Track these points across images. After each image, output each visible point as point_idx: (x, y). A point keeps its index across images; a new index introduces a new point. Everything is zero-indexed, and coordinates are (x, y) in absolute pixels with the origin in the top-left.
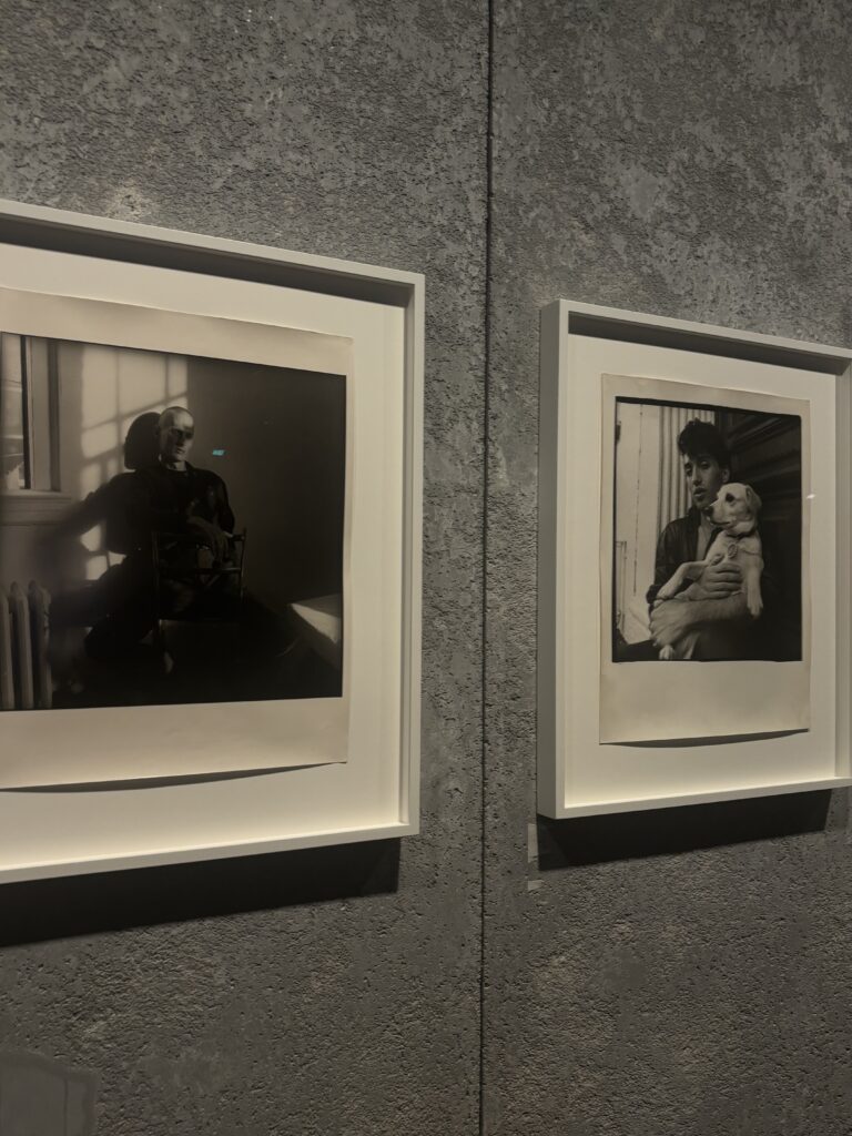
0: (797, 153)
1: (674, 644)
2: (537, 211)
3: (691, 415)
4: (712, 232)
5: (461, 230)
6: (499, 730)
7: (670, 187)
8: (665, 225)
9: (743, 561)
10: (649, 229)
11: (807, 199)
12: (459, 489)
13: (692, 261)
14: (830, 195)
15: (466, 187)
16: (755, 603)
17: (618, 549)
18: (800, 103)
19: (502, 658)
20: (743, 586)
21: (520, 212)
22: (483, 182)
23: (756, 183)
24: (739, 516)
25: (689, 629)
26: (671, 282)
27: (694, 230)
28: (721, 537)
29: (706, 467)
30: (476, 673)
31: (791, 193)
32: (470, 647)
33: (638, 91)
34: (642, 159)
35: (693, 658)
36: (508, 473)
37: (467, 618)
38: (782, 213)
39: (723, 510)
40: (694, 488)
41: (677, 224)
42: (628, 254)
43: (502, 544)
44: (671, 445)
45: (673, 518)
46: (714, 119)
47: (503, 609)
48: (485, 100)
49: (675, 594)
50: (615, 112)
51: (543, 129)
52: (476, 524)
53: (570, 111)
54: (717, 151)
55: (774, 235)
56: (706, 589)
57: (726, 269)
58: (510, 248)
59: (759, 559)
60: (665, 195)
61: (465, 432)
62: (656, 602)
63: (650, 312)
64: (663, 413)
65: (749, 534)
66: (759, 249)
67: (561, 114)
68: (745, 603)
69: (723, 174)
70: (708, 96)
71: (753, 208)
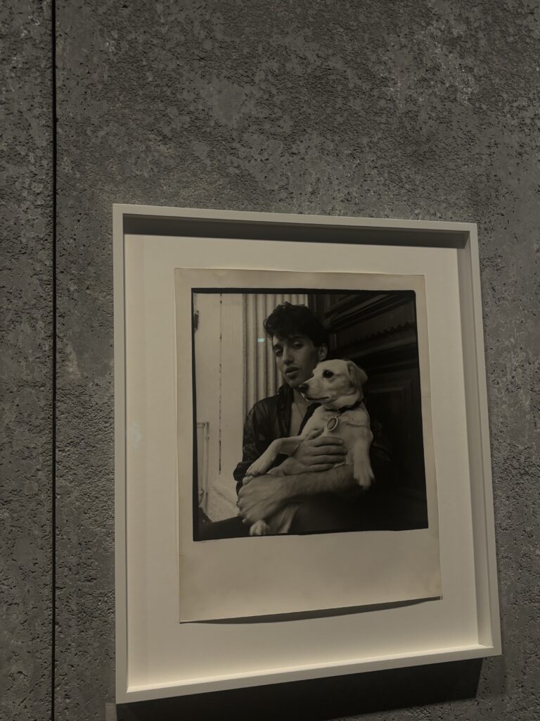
0: (405, 51)
1: (267, 520)
2: (106, 129)
3: (280, 300)
4: (309, 130)
5: (23, 153)
6: (71, 611)
7: (258, 94)
8: (253, 128)
9: (344, 434)
10: (235, 134)
11: (419, 91)
12: (22, 385)
13: (287, 158)
14: (447, 85)
15: (27, 115)
16: (363, 473)
17: (199, 431)
18: (407, 6)
19: (75, 540)
20: (347, 458)
21: (88, 132)
22: (47, 110)
23: (359, 82)
24: (340, 391)
25: (285, 504)
26: (263, 179)
27: (288, 130)
28: (318, 412)
29: (300, 346)
30: (44, 557)
31: (399, 88)
32: (36, 532)
33: (219, 14)
34: (225, 73)
35: (291, 532)
36: (79, 366)
37: (33, 505)
38: (391, 105)
39: (320, 386)
40: (285, 367)
41: (267, 126)
42: (212, 159)
43: (73, 433)
44: (257, 329)
45: (262, 397)
46: (306, 30)
47: (76, 494)
48: (50, 39)
49: (268, 469)
50: (193, 35)
51: (111, 57)
52: (43, 415)
53: (141, 39)
54: (311, 57)
55: (382, 126)
56: (304, 463)
57: (326, 161)
58: (77, 165)
59: (367, 431)
60: (253, 102)
61: (29, 330)
62: (245, 479)
63: (238, 209)
64: (246, 300)
65: (354, 407)
66: (365, 140)
67: (130, 42)
68: (352, 475)
69: (320, 78)
70: (299, 10)
71: (356, 104)
